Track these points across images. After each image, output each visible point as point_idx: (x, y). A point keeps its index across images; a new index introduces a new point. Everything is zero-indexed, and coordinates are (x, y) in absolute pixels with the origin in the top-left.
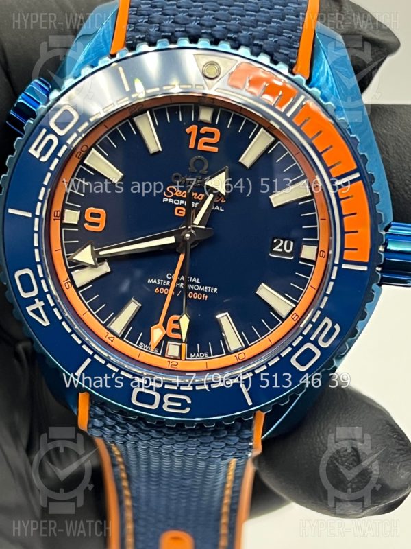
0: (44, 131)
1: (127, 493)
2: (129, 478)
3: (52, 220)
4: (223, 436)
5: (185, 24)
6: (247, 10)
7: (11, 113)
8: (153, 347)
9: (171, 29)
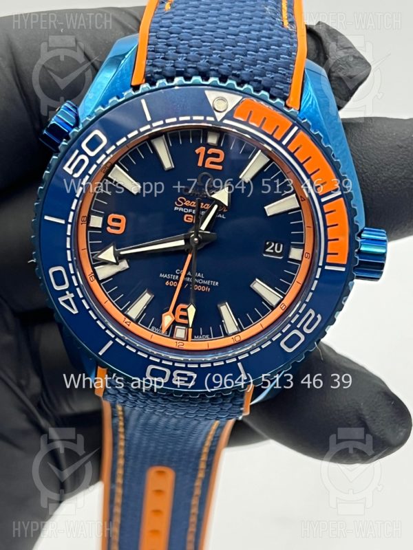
0: (77, 152)
1: (122, 436)
2: (125, 427)
3: (80, 225)
4: (220, 402)
5: (197, 62)
6: (248, 51)
7: (45, 132)
8: (164, 331)
9: (184, 66)
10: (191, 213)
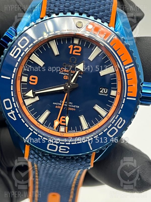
0: (16, 46)
3: (17, 80)
4: (80, 161)
5: (69, 7)
6: (92, 2)
7: (2, 39)
8: (55, 128)
9: (63, 9)
10: (67, 75)
